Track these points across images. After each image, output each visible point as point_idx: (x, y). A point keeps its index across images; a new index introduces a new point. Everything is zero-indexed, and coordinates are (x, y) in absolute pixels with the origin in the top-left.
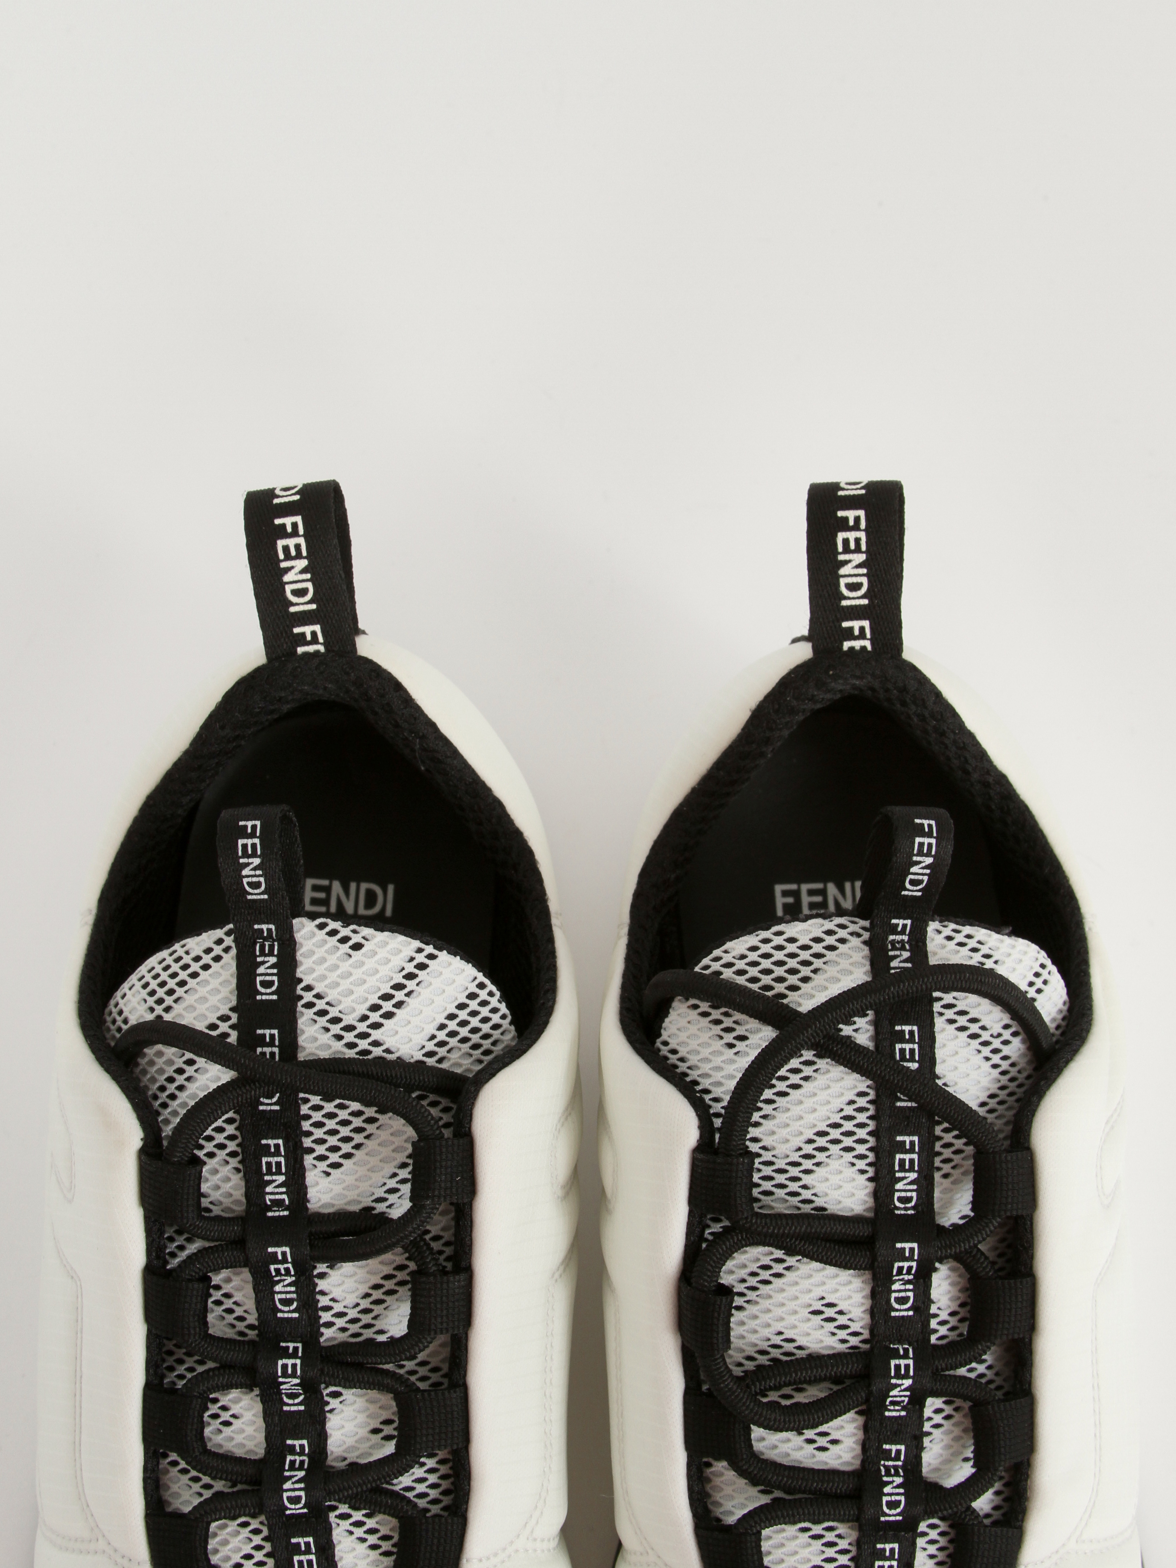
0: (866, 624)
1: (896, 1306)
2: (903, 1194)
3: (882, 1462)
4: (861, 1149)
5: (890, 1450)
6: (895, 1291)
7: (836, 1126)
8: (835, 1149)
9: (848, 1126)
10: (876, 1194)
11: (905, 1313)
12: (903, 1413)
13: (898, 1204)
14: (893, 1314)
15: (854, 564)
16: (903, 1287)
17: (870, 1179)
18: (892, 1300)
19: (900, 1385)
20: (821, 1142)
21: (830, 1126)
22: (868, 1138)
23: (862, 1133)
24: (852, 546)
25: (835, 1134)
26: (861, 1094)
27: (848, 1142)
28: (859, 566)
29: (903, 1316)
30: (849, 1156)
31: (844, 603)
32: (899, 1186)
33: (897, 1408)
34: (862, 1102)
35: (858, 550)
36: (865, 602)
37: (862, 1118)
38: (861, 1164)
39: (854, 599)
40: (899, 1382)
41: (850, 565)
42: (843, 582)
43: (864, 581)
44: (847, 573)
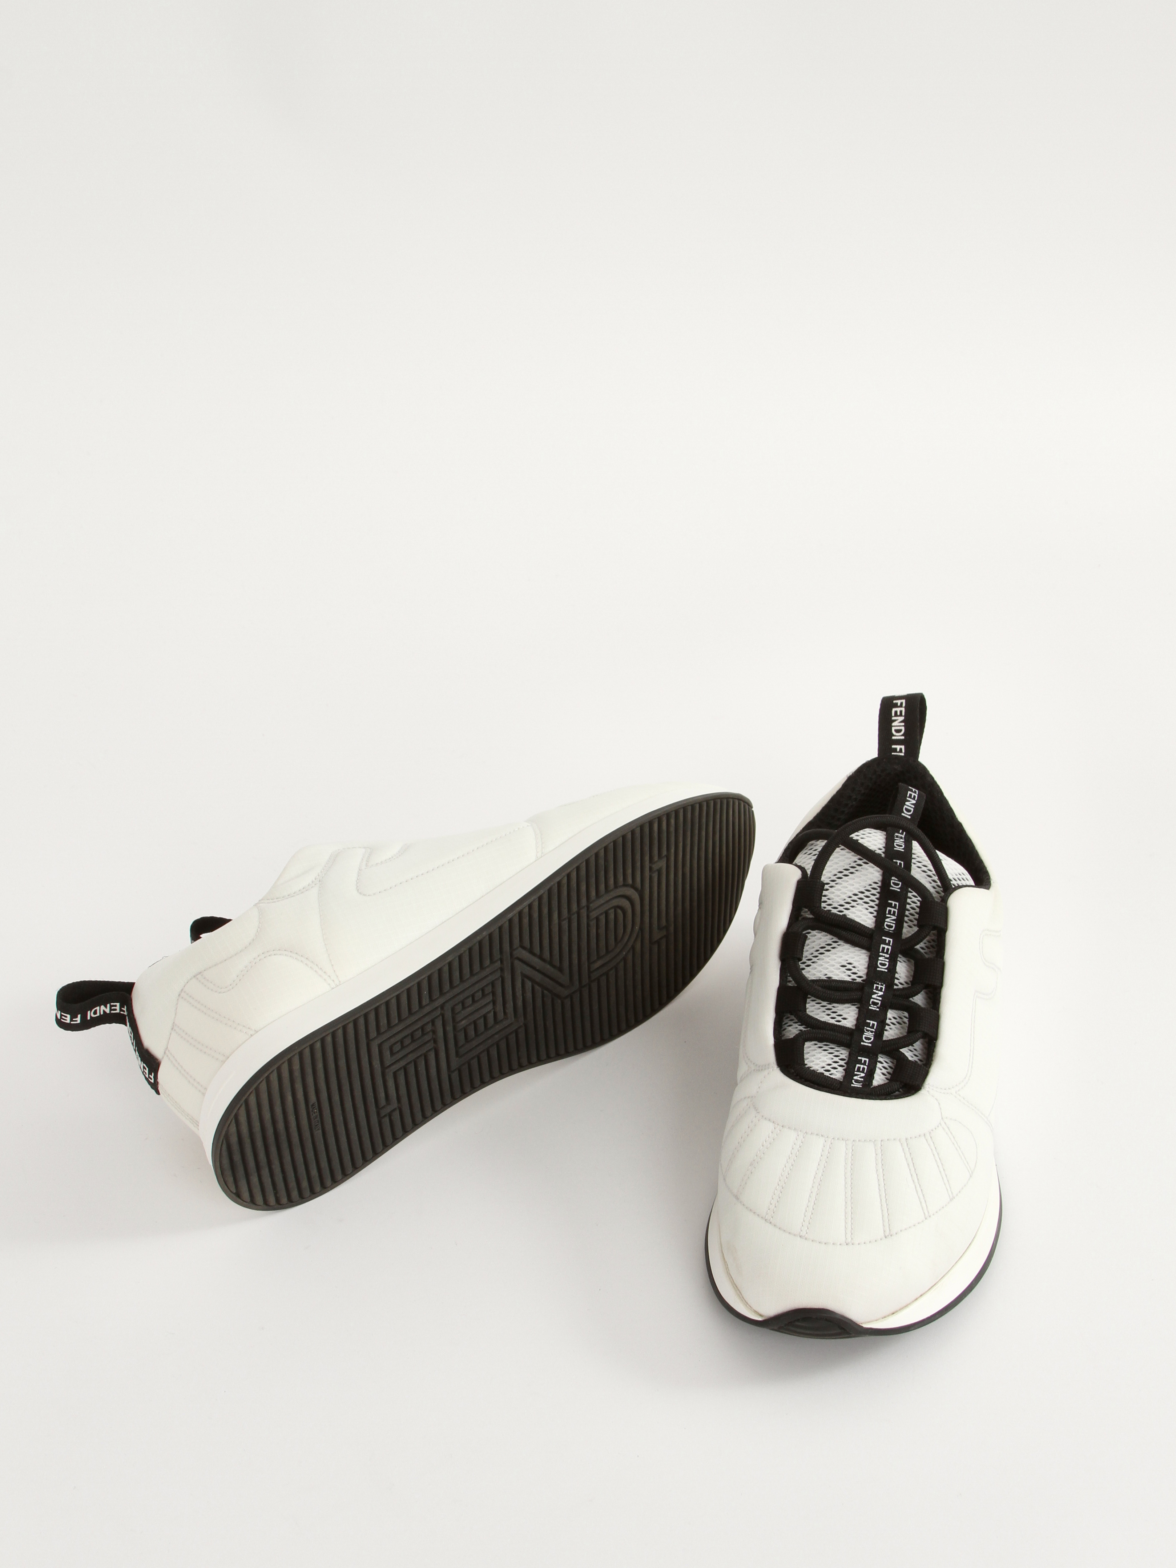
0: (903, 747)
1: (880, 966)
2: (889, 924)
3: (865, 1028)
4: (872, 904)
5: (870, 1023)
6: (880, 960)
7: (862, 893)
8: (860, 901)
9: (867, 893)
10: (876, 922)
11: (884, 970)
12: (878, 1010)
13: (886, 927)
14: (878, 969)
15: (899, 721)
16: (884, 959)
17: (874, 917)
18: (878, 964)
19: (877, 993)
20: (855, 898)
21: (859, 892)
22: (876, 900)
23: (873, 898)
24: (899, 714)
25: (861, 896)
26: (876, 883)
27: (867, 900)
28: (901, 722)
29: (883, 971)
30: (866, 906)
31: (893, 738)
32: (887, 920)
33: (875, 1006)
34: (875, 886)
35: (901, 715)
36: (903, 738)
37: (874, 892)
38: (872, 910)
39: (898, 736)
40: (877, 992)
41: (897, 722)
42: (893, 729)
43: (903, 728)
44: (896, 725)
